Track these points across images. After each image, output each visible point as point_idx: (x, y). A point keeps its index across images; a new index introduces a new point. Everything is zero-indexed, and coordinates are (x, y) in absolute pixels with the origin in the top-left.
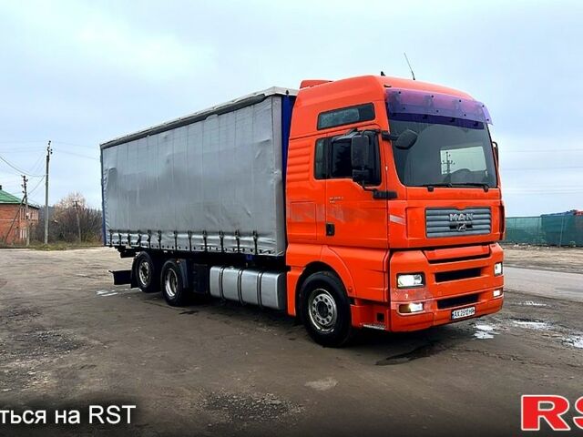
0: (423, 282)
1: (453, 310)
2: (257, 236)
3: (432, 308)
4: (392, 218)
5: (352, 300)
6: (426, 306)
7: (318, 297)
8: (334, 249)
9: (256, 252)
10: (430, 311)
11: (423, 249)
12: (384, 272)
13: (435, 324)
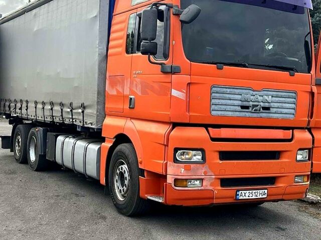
0: (204, 158)
1: (238, 190)
2: (84, 108)
3: (212, 185)
4: (175, 93)
5: (142, 172)
6: (205, 183)
7: (120, 167)
8: (134, 121)
9: (83, 124)
10: (211, 188)
11: (206, 126)
12: (165, 146)
13: (215, 201)
